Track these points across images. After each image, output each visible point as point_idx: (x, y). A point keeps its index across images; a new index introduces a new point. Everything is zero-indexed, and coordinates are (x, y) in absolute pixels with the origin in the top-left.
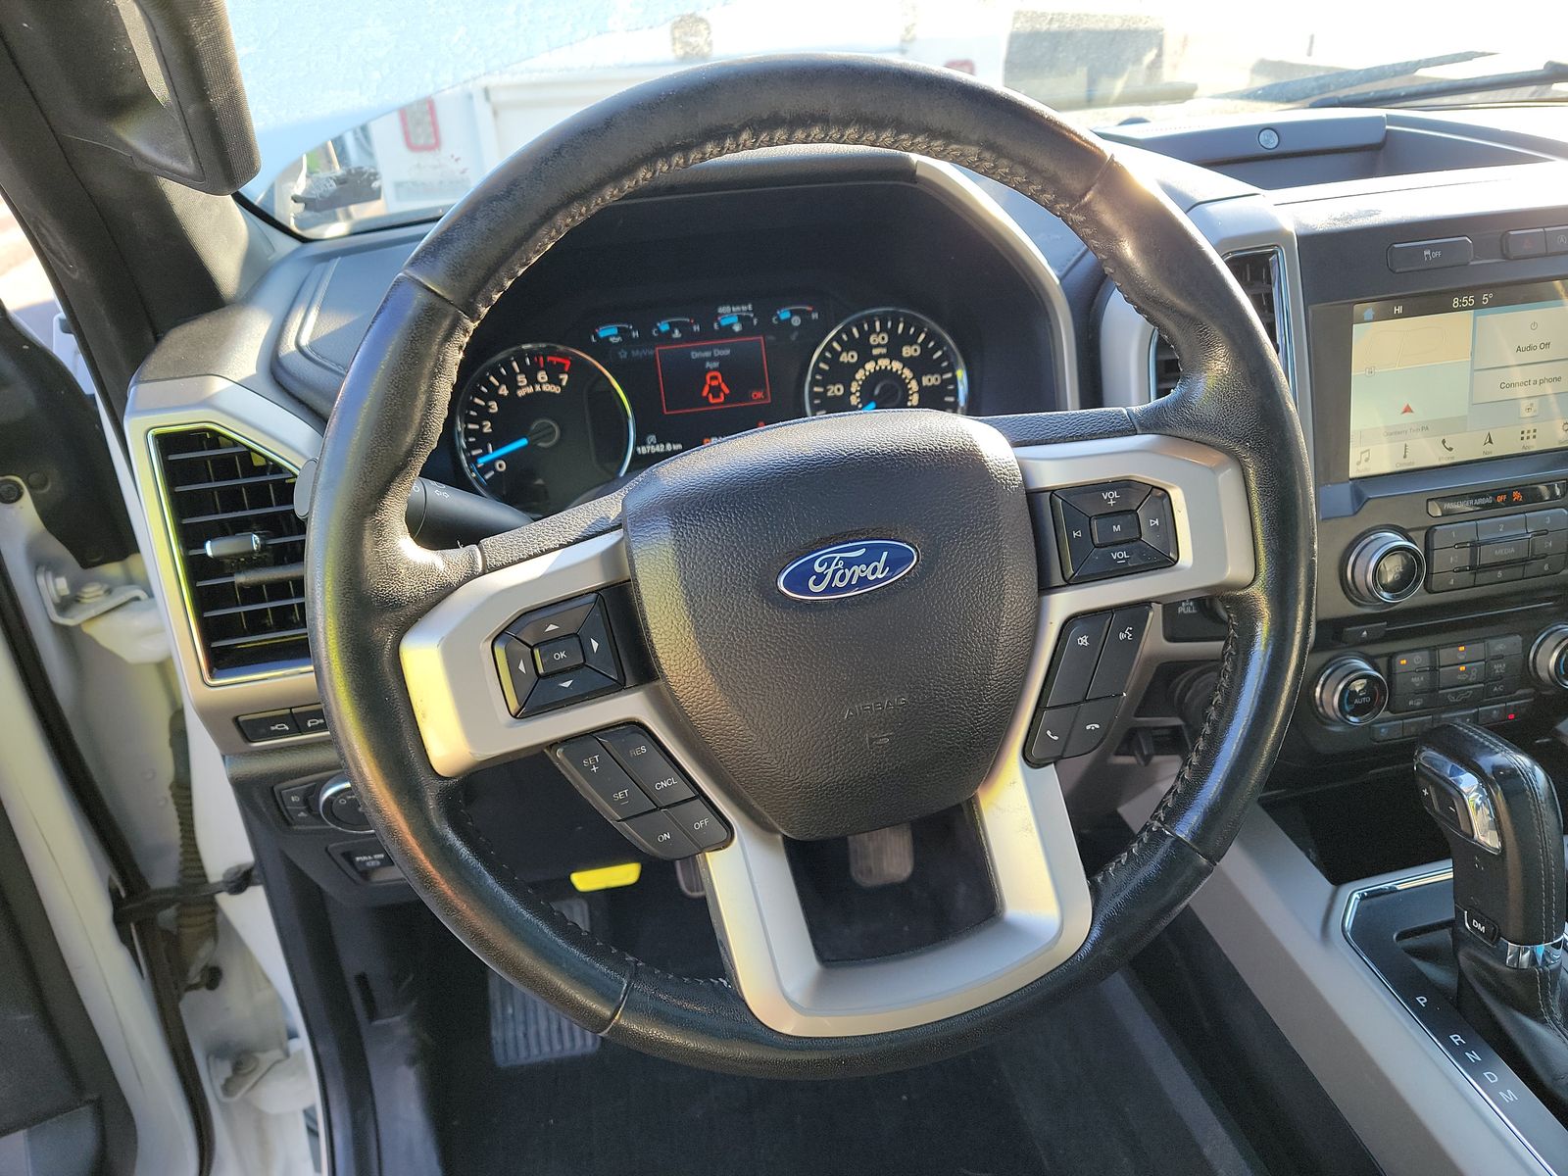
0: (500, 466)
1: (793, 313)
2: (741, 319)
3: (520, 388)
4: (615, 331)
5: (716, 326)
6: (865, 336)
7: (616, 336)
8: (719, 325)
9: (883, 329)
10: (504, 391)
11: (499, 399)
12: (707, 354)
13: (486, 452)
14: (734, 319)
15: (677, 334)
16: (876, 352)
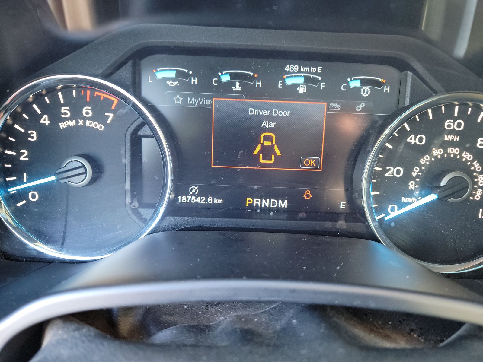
0: (33, 196)
1: (364, 82)
2: (307, 80)
3: (64, 120)
4: (173, 74)
5: (280, 83)
6: (440, 119)
7: (174, 80)
8: (284, 83)
9: (462, 115)
10: (45, 120)
11: (40, 129)
12: (265, 113)
13: (20, 181)
14: (301, 80)
15: (237, 87)
16: (447, 138)
